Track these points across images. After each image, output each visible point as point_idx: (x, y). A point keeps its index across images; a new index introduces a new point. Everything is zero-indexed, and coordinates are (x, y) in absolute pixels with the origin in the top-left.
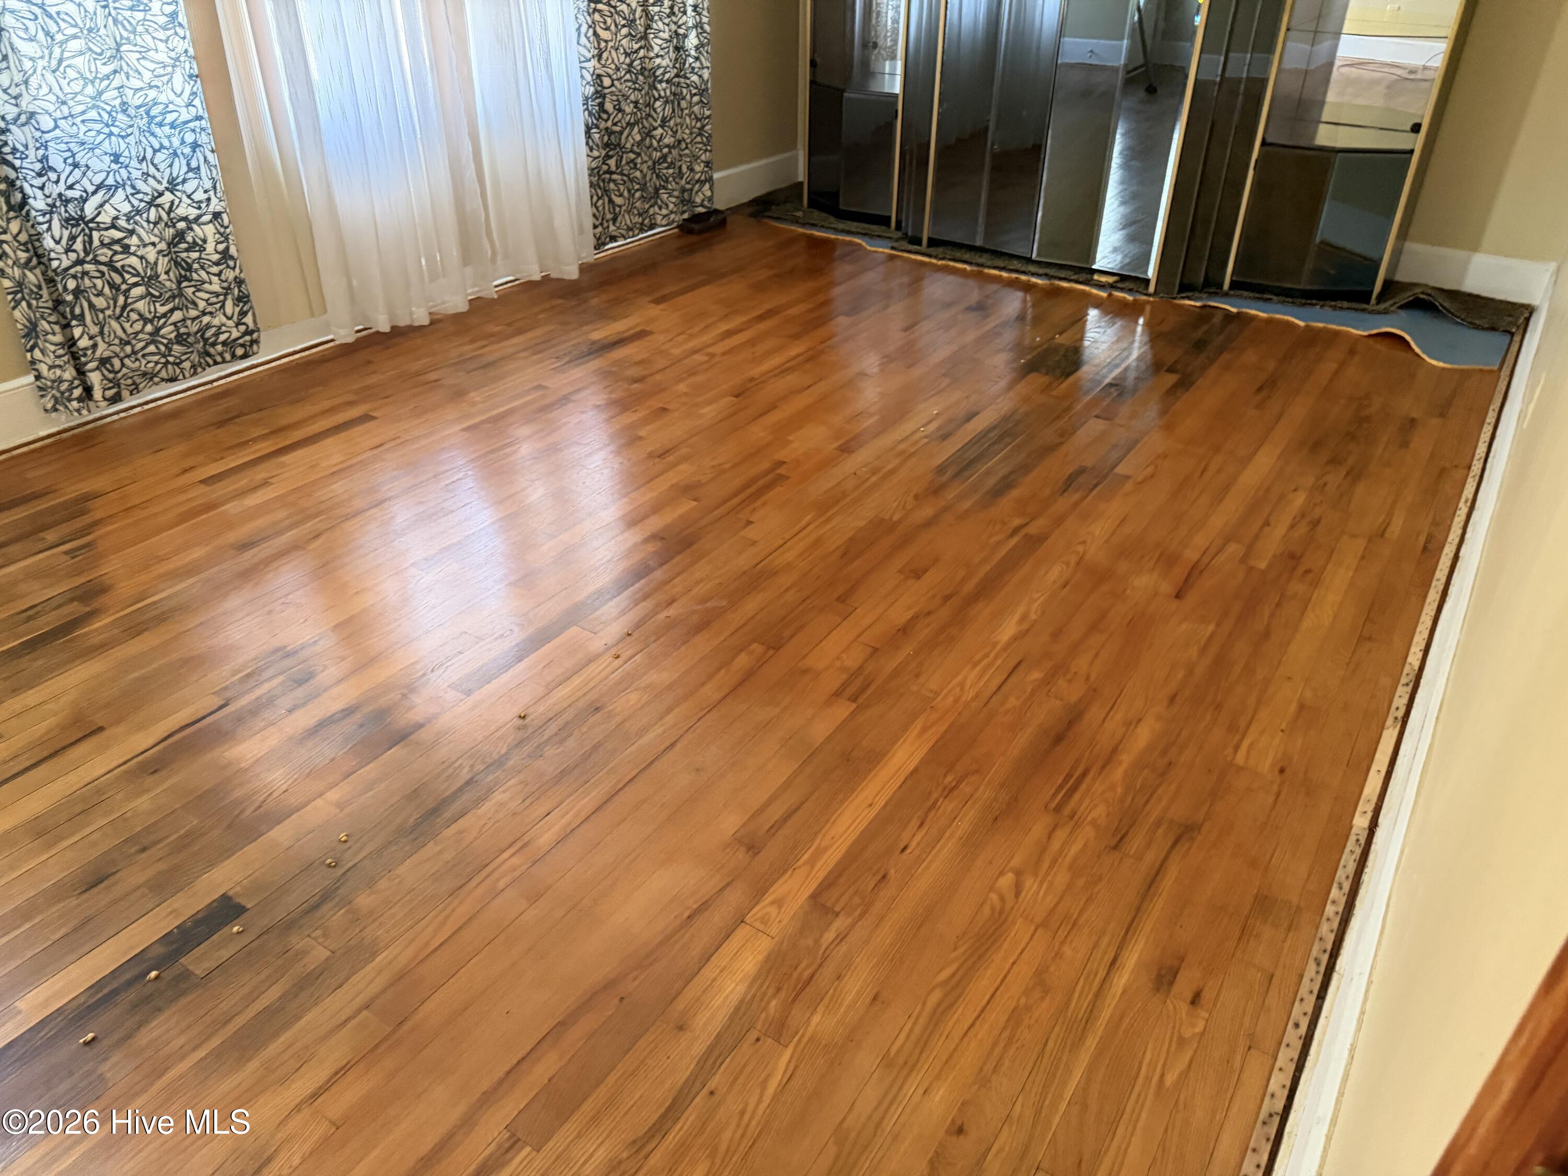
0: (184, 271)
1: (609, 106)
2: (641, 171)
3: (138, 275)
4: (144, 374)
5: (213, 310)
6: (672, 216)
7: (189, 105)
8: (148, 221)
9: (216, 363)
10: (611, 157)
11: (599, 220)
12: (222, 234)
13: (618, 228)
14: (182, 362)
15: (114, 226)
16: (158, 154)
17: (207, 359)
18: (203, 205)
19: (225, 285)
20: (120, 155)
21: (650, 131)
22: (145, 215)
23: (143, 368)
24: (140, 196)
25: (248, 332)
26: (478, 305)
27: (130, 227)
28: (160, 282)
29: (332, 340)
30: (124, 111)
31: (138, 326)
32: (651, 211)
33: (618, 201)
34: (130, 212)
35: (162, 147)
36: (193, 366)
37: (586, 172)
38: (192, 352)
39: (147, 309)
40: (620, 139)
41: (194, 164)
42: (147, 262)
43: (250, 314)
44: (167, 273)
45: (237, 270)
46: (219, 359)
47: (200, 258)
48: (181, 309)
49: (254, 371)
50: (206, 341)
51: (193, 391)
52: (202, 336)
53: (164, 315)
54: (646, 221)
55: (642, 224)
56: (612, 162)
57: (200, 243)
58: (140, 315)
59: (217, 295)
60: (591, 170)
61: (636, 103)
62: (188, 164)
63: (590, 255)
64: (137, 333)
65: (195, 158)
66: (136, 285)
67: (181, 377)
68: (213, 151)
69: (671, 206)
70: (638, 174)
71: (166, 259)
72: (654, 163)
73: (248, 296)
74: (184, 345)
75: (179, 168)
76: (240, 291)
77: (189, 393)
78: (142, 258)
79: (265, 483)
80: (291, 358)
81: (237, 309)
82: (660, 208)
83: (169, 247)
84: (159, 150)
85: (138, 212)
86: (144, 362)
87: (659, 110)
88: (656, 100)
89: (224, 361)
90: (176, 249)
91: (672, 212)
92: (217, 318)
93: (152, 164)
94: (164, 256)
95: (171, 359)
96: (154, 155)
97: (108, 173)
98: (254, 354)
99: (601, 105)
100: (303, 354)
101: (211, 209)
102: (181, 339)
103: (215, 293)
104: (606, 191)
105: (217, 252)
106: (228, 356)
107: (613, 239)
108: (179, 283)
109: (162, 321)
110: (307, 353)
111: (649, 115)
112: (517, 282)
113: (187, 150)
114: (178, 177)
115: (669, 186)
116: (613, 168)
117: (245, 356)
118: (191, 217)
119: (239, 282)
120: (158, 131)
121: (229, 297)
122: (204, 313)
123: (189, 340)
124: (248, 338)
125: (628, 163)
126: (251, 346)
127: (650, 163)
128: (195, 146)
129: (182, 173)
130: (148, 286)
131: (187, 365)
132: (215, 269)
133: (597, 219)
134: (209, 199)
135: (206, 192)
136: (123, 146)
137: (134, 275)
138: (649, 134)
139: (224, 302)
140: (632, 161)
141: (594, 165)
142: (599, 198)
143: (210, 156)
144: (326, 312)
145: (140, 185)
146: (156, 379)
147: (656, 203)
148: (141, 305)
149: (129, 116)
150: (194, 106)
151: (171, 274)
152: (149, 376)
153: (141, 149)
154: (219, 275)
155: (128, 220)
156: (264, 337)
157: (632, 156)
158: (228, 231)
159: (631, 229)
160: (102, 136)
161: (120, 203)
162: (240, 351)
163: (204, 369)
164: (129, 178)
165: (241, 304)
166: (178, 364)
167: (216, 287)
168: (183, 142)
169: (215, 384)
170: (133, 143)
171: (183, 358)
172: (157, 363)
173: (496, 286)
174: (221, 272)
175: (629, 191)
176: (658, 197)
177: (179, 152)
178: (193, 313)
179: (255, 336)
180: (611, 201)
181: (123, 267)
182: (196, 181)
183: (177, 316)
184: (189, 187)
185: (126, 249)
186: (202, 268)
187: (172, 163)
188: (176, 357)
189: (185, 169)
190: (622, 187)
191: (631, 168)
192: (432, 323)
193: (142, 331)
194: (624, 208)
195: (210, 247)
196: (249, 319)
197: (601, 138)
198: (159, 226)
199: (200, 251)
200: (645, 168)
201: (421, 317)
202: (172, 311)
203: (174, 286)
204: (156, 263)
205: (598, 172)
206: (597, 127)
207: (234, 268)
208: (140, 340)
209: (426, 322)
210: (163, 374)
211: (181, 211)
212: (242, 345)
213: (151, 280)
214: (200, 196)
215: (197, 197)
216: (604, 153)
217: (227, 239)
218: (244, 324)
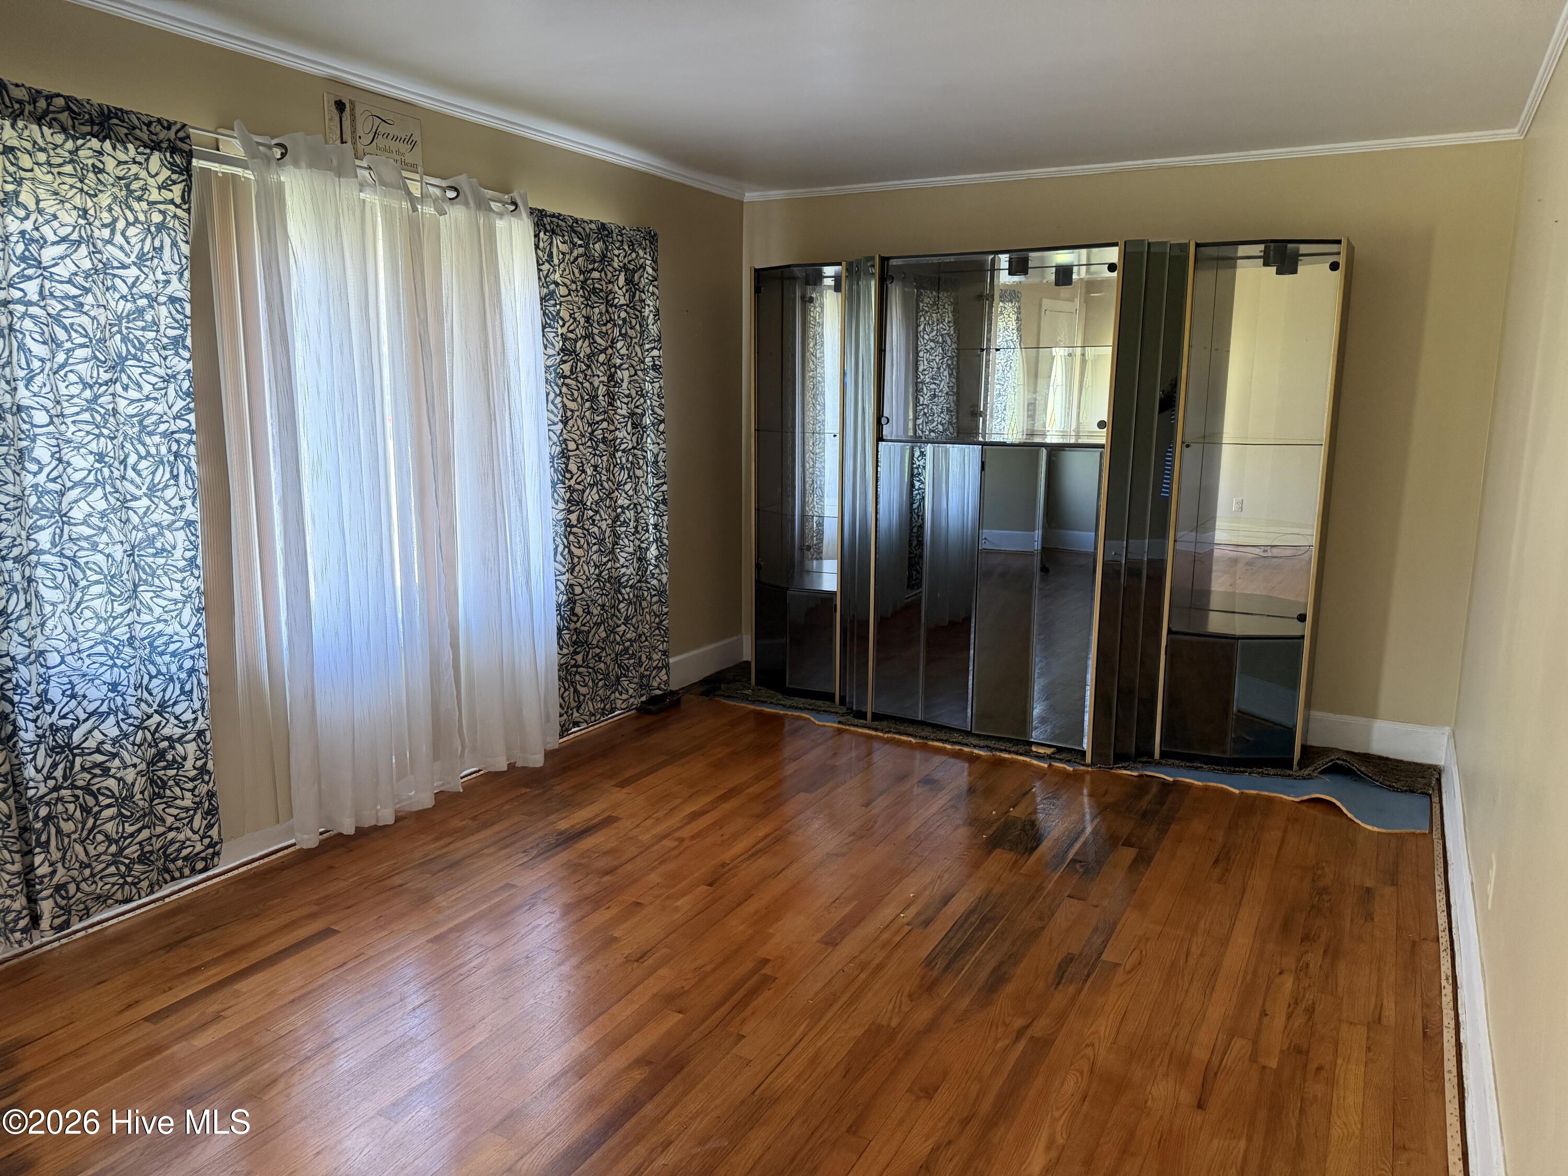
0: (158, 787)
1: (579, 610)
2: (605, 663)
3: (113, 796)
4: (99, 897)
5: (181, 826)
6: (632, 700)
7: (194, 634)
8: (134, 744)
9: (173, 879)
10: (579, 653)
11: (565, 708)
12: (202, 751)
13: (582, 715)
14: (141, 881)
15: (98, 751)
16: (154, 680)
17: (167, 875)
18: (189, 725)
19: (197, 799)
20: (119, 684)
21: (614, 628)
22: (132, 739)
23: (98, 891)
24: (130, 721)
25: (212, 845)
26: (444, 799)
27: (114, 751)
28: (134, 802)
29: (294, 844)
30: (130, 645)
31: (101, 849)
32: (612, 697)
33: (583, 690)
34: (117, 736)
35: (159, 672)
36: (151, 885)
37: (557, 668)
38: (152, 870)
39: (115, 830)
40: (588, 637)
41: (188, 687)
42: (125, 783)
43: (216, 826)
44: (142, 793)
45: (211, 784)
46: (177, 874)
47: (177, 775)
48: (149, 828)
49: (209, 883)
50: (166, 856)
51: (143, 910)
52: (164, 853)
53: (131, 835)
54: (608, 706)
55: (604, 709)
56: (579, 658)
57: (180, 760)
58: (106, 836)
59: (187, 810)
60: (561, 665)
61: (603, 606)
62: (182, 688)
63: (555, 742)
64: (99, 855)
65: (190, 682)
66: (109, 806)
67: (136, 897)
68: (206, 674)
69: (631, 691)
70: (602, 666)
71: (144, 779)
72: (617, 655)
73: (217, 809)
74: (146, 864)
75: (173, 691)
76: (210, 804)
77: (138, 912)
78: (119, 780)
79: (218, 1017)
80: (249, 867)
81: (205, 822)
82: (621, 694)
83: (148, 767)
84: (156, 677)
85: (126, 736)
86: (100, 884)
87: (622, 611)
88: (620, 602)
89: (182, 876)
90: (155, 768)
91: (631, 697)
92: (183, 833)
93: (147, 689)
94: (143, 776)
95: (129, 879)
96: (150, 680)
97: (103, 701)
98: (214, 866)
99: (572, 610)
100: (262, 862)
101: (197, 727)
102: (143, 858)
103: (186, 808)
104: (572, 683)
105: (195, 768)
106: (187, 871)
107: (576, 724)
108: (152, 800)
109: (129, 840)
110: (266, 860)
111: (614, 615)
112: (481, 773)
113: (183, 676)
114: (170, 699)
115: (630, 674)
116: (580, 662)
117: (205, 869)
118: (175, 737)
119: (211, 795)
120: (158, 660)
121: (199, 811)
122: (170, 829)
123: (152, 858)
124: (211, 851)
125: (593, 657)
126: (212, 859)
127: (613, 655)
128: (192, 671)
129: (174, 696)
130: (120, 806)
131: (145, 884)
132: (190, 785)
133: (563, 709)
134: (196, 719)
135: (194, 712)
136: (124, 675)
137: (108, 797)
138: (613, 631)
139: (193, 817)
140: (597, 655)
141: (563, 661)
142: (566, 690)
143: (205, 681)
144: (291, 816)
145: (133, 711)
146: (110, 902)
147: (617, 689)
148: (110, 827)
149: (134, 648)
150: (198, 636)
151: (146, 793)
152: (103, 900)
153: (139, 677)
154: (192, 790)
155: (113, 745)
156: (225, 848)
157: (598, 651)
158: (208, 747)
159: (594, 715)
160: (105, 668)
161: (110, 728)
162: (200, 865)
163: (161, 887)
164: (123, 705)
165: (209, 817)
166: (135, 884)
167: (187, 803)
168: (181, 668)
169: (167, 900)
170: (133, 673)
171: (142, 877)
172: (114, 884)
173: (462, 778)
174: (195, 787)
175: (593, 681)
176: (619, 684)
177: (175, 677)
178: (160, 830)
179: (217, 848)
180: (576, 691)
181: (99, 789)
182: (187, 703)
183: (145, 834)
184: (178, 709)
185: (106, 772)
186: (177, 784)
187: (167, 687)
188: (135, 877)
189: (177, 692)
190: (587, 679)
191: (596, 661)
192: (398, 820)
193: (105, 853)
194: (588, 696)
195: (189, 764)
196: (214, 832)
197: (571, 638)
198: (143, 748)
199: (178, 769)
200: (608, 660)
201: (387, 817)
202: (139, 830)
203: (147, 805)
204: (133, 784)
205: (566, 667)
206: (568, 629)
207: (208, 783)
208: (101, 862)
209: (391, 821)
210: (119, 896)
211: (166, 732)
212: (203, 859)
213: (124, 800)
214: (188, 716)
215: (184, 718)
216: (571, 649)
217: (206, 755)
218: (210, 836)
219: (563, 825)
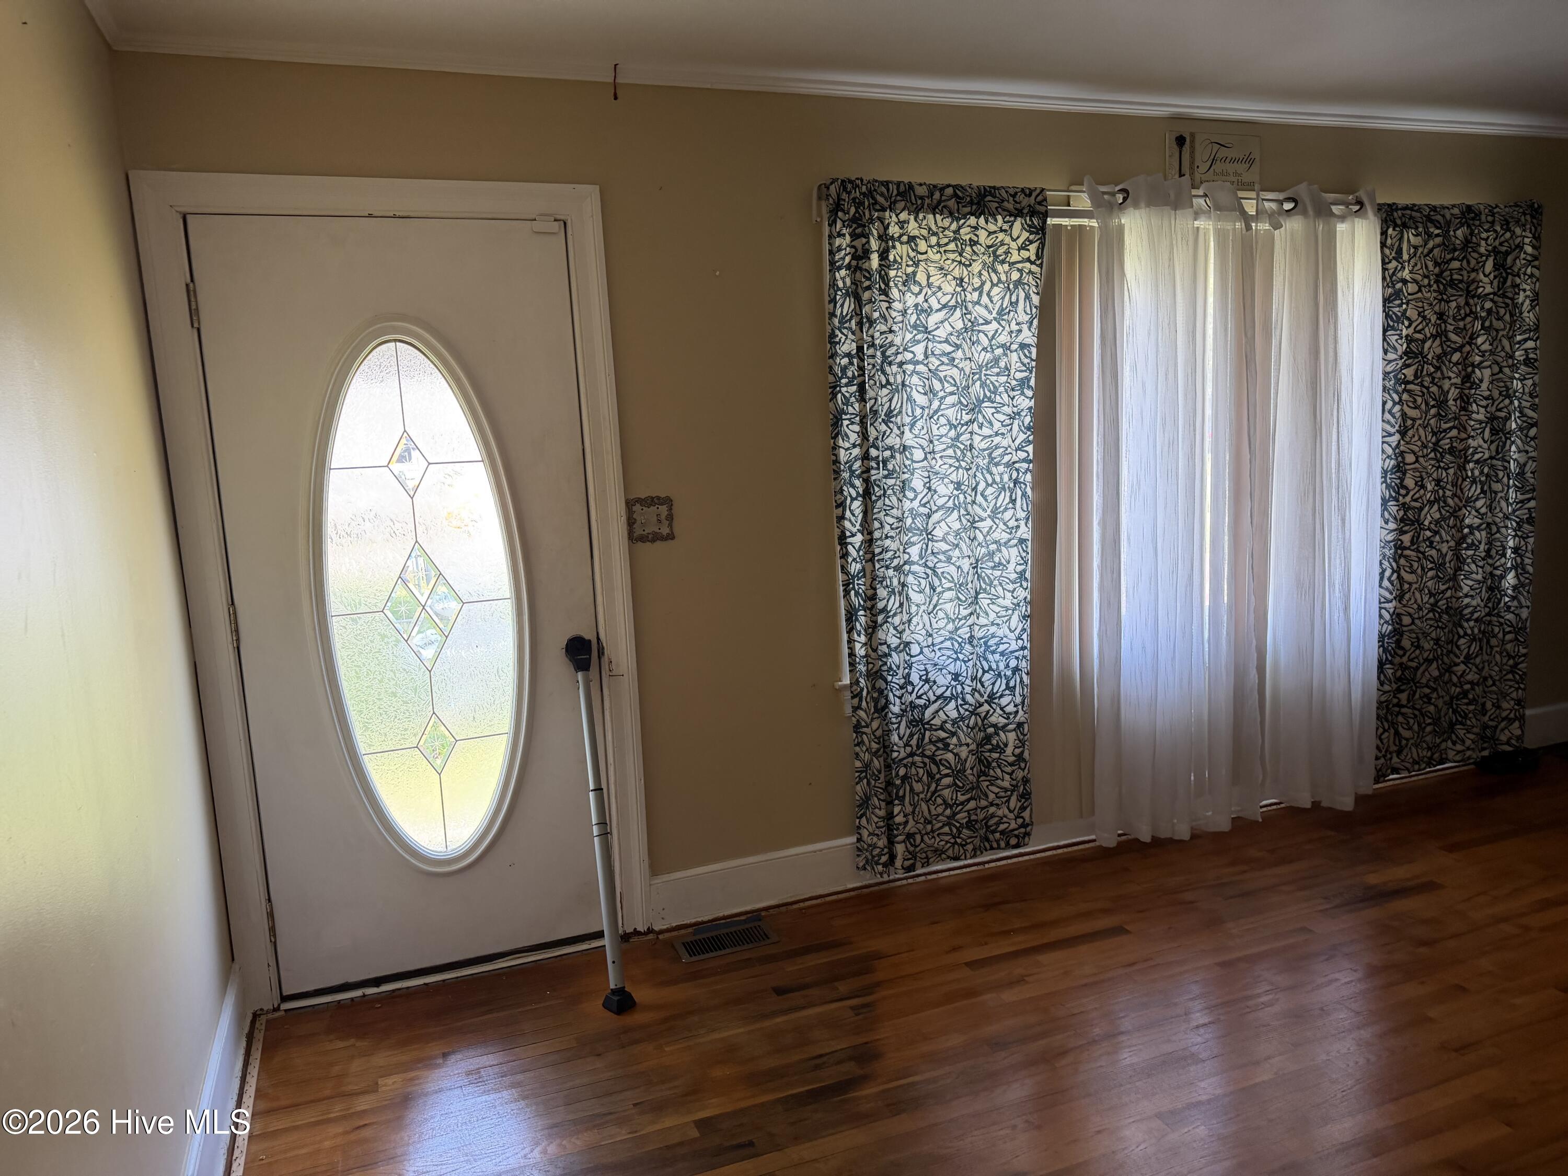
0: (984, 766)
1: (1406, 643)
2: (1436, 706)
3: (950, 768)
4: (936, 851)
5: (1000, 803)
6: (1469, 753)
7: (1019, 638)
8: (968, 727)
9: (992, 848)
10: (1403, 691)
11: (1382, 751)
12: (1020, 741)
13: (1403, 761)
14: (967, 844)
15: (942, 728)
16: (986, 674)
17: (986, 844)
18: (1011, 717)
19: (1014, 783)
20: (960, 675)
21: (1451, 667)
22: (967, 722)
23: (936, 845)
24: (966, 707)
25: (1024, 825)
26: (1241, 825)
27: (953, 730)
28: (965, 776)
29: (1094, 841)
30: (970, 643)
31: (940, 810)
32: (1443, 746)
33: (1406, 734)
34: (956, 718)
35: (990, 668)
36: (974, 849)
37: (1375, 705)
38: (976, 837)
39: (950, 796)
40: (1415, 675)
41: (1012, 684)
42: (959, 758)
43: (1029, 809)
44: (972, 769)
45: (1026, 771)
46: (995, 845)
47: (999, 758)
48: (976, 800)
49: (1021, 859)
50: (988, 827)
51: (968, 870)
52: (986, 824)
53: (962, 803)
54: (1436, 756)
55: (1431, 758)
56: (1403, 697)
57: (1002, 746)
58: (944, 800)
59: (1006, 790)
60: (1380, 703)
61: (1437, 641)
62: (1007, 684)
63: (1368, 786)
64: (938, 815)
65: (1013, 680)
66: (947, 775)
67: (963, 857)
68: (1027, 674)
69: (1468, 743)
70: (1432, 708)
71: (974, 757)
72: (1452, 698)
73: (1030, 794)
74: (973, 831)
75: (1000, 686)
76: (1024, 788)
77: (965, 870)
78: (956, 755)
79: (1022, 981)
80: (1054, 852)
81: (1019, 804)
82: (1454, 743)
83: (977, 748)
84: (987, 672)
85: (962, 718)
86: (938, 840)
87: (1462, 647)
88: (1460, 637)
89: (999, 848)
90: (983, 749)
91: (1468, 749)
92: (1001, 810)
93: (980, 681)
94: (973, 755)
95: (959, 841)
96: (983, 674)
97: (948, 687)
98: (1024, 845)
99: (1398, 642)
100: (1065, 850)
101: (1017, 719)
102: (970, 825)
103: (1005, 788)
104: (1393, 724)
105: (1014, 755)
106: (1003, 844)
107: (1395, 770)
108: (979, 777)
109: (960, 807)
110: (1070, 849)
111: (1451, 652)
112: (1282, 806)
113: (1009, 673)
114: (997, 692)
115: (1468, 722)
116: (1404, 702)
117: (1017, 846)
118: (1000, 725)
119: (1026, 781)
120: (990, 657)
121: (1015, 793)
122: (992, 804)
123: (976, 826)
124: (1023, 830)
125: (1421, 698)
126: (1024, 838)
127: (1447, 698)
128: (1016, 670)
129: (1001, 690)
130: (956, 777)
131: (970, 847)
132: (1009, 769)
133: (1380, 751)
134: (1017, 712)
135: (1016, 706)
136: (964, 668)
137: (947, 768)
138: (1449, 670)
139: (1010, 797)
140: (1426, 696)
141: (1383, 699)
142: (1385, 731)
143: (1025, 678)
144: (1092, 813)
145: (969, 698)
146: (944, 856)
147: (1450, 738)
148: (946, 793)
149: (973, 646)
150: (1022, 639)
151: (975, 769)
152: (939, 853)
153: (975, 671)
154: (1011, 774)
155: (953, 725)
156: (1036, 831)
157: (1427, 691)
158: (1026, 737)
159: (1418, 763)
160: (951, 660)
161: (951, 710)
162: (1013, 841)
163: (982, 853)
164: (962, 693)
165: (1023, 800)
166: (963, 846)
167: (1006, 784)
168: (1007, 666)
169: (987, 866)
170: (971, 667)
171: (968, 841)
172: (947, 842)
173: (1261, 807)
174: (1013, 771)
175: (1419, 725)
176: (1453, 732)
177: (1003, 673)
178: (984, 803)
179: (1028, 829)
180: (1397, 733)
181: (941, 760)
182: (1010, 697)
183: (972, 804)
184: (1004, 701)
185: (947, 746)
186: (999, 766)
187: (995, 682)
188: (963, 840)
189: (1004, 687)
190: (1411, 721)
191: (1425, 703)
192: (1193, 837)
193: (941, 814)
194: (1411, 741)
195: (1009, 750)
196: (1026, 814)
197: (1394, 674)
198: (974, 731)
199: (1000, 753)
200: (1440, 703)
201: (1183, 832)
202: (968, 800)
203: (975, 780)
204: (966, 760)
205: (1387, 706)
206: (1391, 663)
207: (1023, 770)
208: (939, 821)
209: (1186, 836)
210: (950, 853)
211: (993, 719)
212: (1017, 836)
213: (958, 773)
214: (1010, 709)
215: (1008, 709)
216: (1394, 686)
217: (1023, 745)
218: (1022, 817)
219: (1373, 879)
